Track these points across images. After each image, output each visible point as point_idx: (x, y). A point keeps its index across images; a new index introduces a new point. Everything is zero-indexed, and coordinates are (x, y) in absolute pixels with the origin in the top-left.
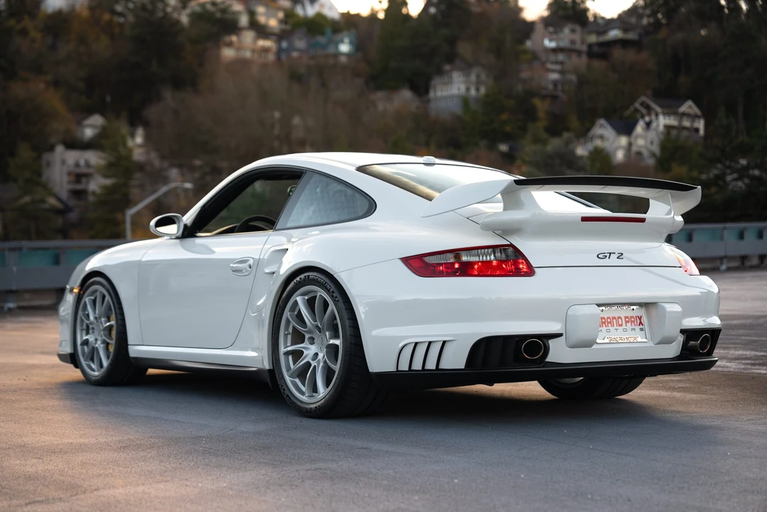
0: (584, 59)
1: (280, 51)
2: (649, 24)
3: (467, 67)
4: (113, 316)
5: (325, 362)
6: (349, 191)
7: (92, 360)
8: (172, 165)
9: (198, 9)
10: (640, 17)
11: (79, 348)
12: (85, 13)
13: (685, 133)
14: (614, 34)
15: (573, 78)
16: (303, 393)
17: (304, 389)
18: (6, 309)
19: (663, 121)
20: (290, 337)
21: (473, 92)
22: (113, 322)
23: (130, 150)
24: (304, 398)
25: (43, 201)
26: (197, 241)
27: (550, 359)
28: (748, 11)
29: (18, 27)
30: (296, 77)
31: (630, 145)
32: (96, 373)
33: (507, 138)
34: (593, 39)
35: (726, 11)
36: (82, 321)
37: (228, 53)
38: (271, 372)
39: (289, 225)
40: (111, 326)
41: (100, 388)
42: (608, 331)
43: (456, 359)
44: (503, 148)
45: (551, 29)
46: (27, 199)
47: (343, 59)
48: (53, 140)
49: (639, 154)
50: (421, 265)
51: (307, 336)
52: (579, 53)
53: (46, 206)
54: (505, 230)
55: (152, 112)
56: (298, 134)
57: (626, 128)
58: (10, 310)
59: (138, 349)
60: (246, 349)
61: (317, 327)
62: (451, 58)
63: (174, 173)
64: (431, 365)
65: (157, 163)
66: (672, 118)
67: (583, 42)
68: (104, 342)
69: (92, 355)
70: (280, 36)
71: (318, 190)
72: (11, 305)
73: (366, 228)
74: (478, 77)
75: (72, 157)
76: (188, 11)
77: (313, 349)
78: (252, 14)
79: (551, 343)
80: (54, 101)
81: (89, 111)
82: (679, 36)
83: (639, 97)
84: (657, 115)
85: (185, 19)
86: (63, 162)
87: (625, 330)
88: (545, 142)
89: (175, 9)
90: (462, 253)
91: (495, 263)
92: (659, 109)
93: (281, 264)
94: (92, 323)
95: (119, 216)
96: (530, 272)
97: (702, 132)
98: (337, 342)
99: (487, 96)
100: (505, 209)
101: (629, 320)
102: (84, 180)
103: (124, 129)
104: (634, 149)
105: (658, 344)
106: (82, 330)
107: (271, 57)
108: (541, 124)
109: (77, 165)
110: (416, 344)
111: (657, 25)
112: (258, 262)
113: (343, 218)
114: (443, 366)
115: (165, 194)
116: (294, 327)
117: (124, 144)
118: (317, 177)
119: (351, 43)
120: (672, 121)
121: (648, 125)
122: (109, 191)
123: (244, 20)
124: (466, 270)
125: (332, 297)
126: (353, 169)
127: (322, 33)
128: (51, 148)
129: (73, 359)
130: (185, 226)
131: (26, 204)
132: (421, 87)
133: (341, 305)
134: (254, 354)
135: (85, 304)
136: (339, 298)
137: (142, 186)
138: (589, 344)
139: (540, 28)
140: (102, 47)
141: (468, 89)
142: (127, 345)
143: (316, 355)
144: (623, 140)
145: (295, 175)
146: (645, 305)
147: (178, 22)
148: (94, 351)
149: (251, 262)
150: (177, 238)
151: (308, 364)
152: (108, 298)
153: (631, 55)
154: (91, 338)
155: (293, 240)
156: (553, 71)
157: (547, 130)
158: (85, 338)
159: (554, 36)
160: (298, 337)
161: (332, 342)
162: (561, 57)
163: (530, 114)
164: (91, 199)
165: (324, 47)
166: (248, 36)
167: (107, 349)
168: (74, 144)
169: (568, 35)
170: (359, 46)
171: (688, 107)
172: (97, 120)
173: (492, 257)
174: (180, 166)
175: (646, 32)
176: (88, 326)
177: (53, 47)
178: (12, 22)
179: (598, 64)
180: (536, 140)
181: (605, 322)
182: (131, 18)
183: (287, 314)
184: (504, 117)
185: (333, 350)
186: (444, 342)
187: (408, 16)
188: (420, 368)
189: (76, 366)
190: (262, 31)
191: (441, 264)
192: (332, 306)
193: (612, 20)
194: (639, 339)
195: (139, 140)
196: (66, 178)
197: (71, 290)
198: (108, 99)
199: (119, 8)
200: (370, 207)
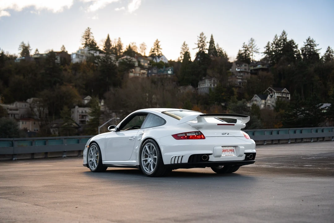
0: (249, 74)
1: (148, 73)
2: (271, 63)
3: (210, 78)
4: (98, 153)
5: (153, 162)
6: (160, 118)
7: (92, 165)
8: (113, 112)
9: (121, 61)
10: (268, 61)
11: (89, 162)
12: (85, 63)
13: (284, 99)
14: (259, 66)
15: (246, 81)
16: (147, 171)
17: (148, 170)
18: (63, 157)
19: (276, 95)
20: (144, 156)
21: (212, 86)
22: (98, 155)
23: (100, 107)
24: (148, 172)
25: (71, 124)
26: (120, 132)
27: (210, 160)
28: (304, 58)
29: (64, 68)
30: (153, 82)
31: (266, 103)
32: (94, 169)
33: (224, 101)
34: (252, 68)
35: (296, 58)
36: (90, 155)
37: (131, 75)
38: (139, 166)
39: (144, 127)
40: (98, 156)
41: (94, 173)
42: (225, 153)
43: (185, 160)
44: (223, 104)
45: (238, 65)
46: (66, 124)
47: (169, 76)
48: (74, 104)
49: (269, 106)
50: (177, 137)
51: (149, 156)
52: (248, 73)
53: (72, 126)
54: (198, 127)
55: (107, 95)
56: (154, 101)
57: (264, 97)
58: (64, 157)
59: (104, 162)
60: (133, 160)
61: (151, 153)
62: (205, 75)
63: (114, 114)
64: (179, 162)
65: (108, 111)
66: (280, 94)
67: (249, 69)
68: (96, 160)
69: (93, 164)
70: (148, 69)
71: (152, 118)
72: (65, 156)
73: (163, 128)
74: (214, 81)
75: (81, 110)
76: (118, 61)
77: (150, 159)
78: (139, 62)
79: (210, 156)
80: (75, 92)
81: (87, 95)
82: (281, 67)
83: (268, 87)
84: (274, 93)
85: (117, 64)
86: (78, 111)
87: (229, 153)
88: (236, 102)
89: (114, 61)
90: (187, 133)
91: (195, 136)
92: (275, 91)
93: (142, 138)
94: (92, 155)
95: (96, 129)
96: (204, 138)
97: (290, 99)
98: (156, 157)
99: (217, 87)
100: (198, 122)
101: (231, 150)
102: (85, 117)
103: (98, 101)
104: (267, 104)
105: (238, 156)
106: (90, 157)
107: (145, 76)
108: (235, 97)
109: (82, 112)
110: (176, 157)
111: (273, 64)
112: (136, 137)
113: (158, 125)
114: (182, 162)
115: (111, 121)
116: (145, 154)
117: (98, 105)
118: (151, 115)
119: (171, 71)
120: (280, 95)
121: (272, 96)
122: (93, 120)
123: (136, 64)
124: (188, 138)
125: (155, 145)
126: (161, 112)
127: (162, 68)
128: (74, 107)
129: (87, 165)
130: (117, 128)
131: (66, 125)
132: (195, 85)
133: (157, 147)
134: (135, 161)
135: (91, 150)
136: (156, 145)
137: (103, 119)
138: (220, 156)
139: (234, 65)
140: (91, 74)
141: (211, 85)
142: (102, 161)
143: (151, 161)
144: (263, 101)
145: (145, 114)
146: (235, 147)
147: (115, 65)
148: (93, 163)
149: (134, 137)
150: (115, 132)
151: (149, 163)
152: (97, 148)
153: (265, 73)
154: (92, 159)
155: (145, 131)
156: (239, 79)
157: (237, 98)
158: (90, 159)
159: (239, 67)
160: (146, 156)
161: (155, 157)
162: (242, 74)
163: (232, 93)
164: (87, 123)
165: (163, 72)
166: (138, 69)
167: (96, 162)
168: (81, 106)
169: (244, 67)
170: (174, 72)
171: (285, 90)
172: (89, 98)
173: (195, 134)
174: (115, 112)
175: (270, 65)
176: (91, 156)
177: (75, 75)
178: (62, 67)
179: (253, 76)
180: (233, 102)
181: (224, 151)
182: (100, 64)
183: (143, 150)
184: (223, 94)
185: (155, 159)
186: (182, 156)
187: (190, 61)
188: (177, 163)
189: (88, 167)
190: (142, 67)
191: (182, 136)
192: (154, 148)
193: (258, 62)
194: (233, 155)
195: (102, 104)
196: (79, 117)
197: (87, 147)
198: (92, 91)
199: (96, 61)
200: (165, 122)
